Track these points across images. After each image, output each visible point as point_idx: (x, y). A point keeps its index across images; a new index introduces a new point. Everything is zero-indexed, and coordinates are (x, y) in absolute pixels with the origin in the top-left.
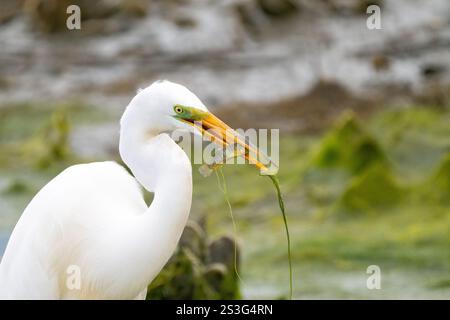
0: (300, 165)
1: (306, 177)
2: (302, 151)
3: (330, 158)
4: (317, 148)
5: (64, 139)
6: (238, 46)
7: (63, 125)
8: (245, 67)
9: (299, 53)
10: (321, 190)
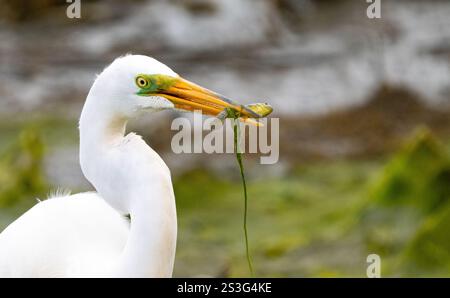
0: (355, 201)
1: (363, 217)
2: (358, 182)
3: (397, 190)
4: (378, 177)
5: (37, 165)
6: (272, 38)
7: (35, 145)
8: (281, 67)
9: (354, 49)
10: (383, 235)
